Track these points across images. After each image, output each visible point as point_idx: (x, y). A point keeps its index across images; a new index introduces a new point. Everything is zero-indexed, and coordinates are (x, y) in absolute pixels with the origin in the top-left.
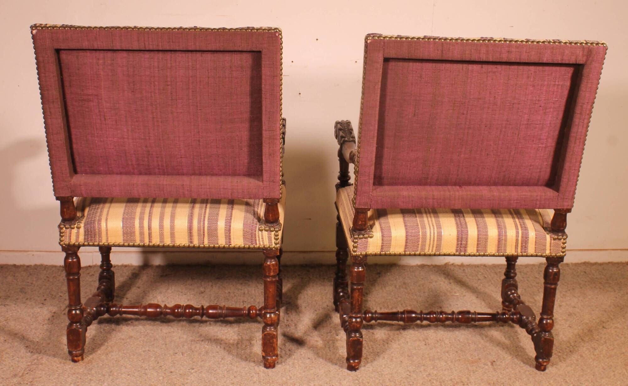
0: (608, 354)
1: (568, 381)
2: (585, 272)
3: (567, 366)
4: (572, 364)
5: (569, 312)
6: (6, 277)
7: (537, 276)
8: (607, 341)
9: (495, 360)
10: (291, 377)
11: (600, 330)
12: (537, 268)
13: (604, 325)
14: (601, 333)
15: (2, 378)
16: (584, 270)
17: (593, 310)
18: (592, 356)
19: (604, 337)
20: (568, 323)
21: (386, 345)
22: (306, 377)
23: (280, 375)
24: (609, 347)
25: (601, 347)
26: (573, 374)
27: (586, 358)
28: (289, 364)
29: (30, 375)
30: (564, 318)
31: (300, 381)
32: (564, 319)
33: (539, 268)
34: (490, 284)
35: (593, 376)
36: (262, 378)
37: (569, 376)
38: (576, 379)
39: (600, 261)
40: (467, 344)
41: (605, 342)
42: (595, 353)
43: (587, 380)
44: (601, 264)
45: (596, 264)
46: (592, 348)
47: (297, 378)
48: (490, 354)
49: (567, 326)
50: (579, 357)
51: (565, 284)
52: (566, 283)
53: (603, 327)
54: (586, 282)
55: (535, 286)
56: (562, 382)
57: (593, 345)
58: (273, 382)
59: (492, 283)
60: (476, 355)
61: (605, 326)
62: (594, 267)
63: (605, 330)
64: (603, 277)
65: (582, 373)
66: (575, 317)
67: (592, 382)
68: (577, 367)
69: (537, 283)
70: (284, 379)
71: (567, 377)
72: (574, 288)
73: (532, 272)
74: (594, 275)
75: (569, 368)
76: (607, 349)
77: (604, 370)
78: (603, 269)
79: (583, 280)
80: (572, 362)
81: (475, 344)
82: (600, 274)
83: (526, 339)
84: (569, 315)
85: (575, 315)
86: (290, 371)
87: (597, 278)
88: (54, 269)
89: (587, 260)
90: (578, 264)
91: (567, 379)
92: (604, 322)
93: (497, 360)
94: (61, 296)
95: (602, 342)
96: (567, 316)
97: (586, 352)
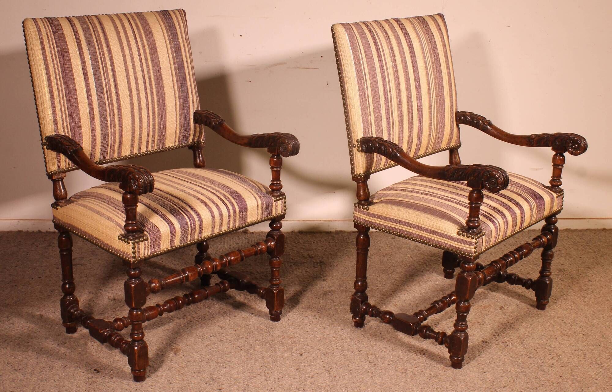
0: (596, 301)
2: (568, 237)
4: (567, 309)
8: (594, 291)
9: (503, 306)
11: (586, 283)
13: (590, 278)
14: (588, 285)
16: (567, 236)
18: (584, 303)
19: (591, 287)
20: (559, 277)
21: (410, 294)
24: (596, 295)
25: (589, 296)
26: (569, 317)
27: (578, 304)
30: (556, 273)
32: (556, 274)
33: (528, 233)
35: (586, 318)
37: (566, 318)
39: (580, 228)
41: (593, 292)
42: (585, 301)
43: (582, 321)
44: (581, 231)
45: (576, 230)
46: (583, 296)
48: (498, 301)
49: (558, 279)
50: (572, 304)
53: (589, 280)
57: (582, 294)
60: (487, 302)
61: (590, 279)
63: (591, 282)
64: (583, 241)
65: (576, 316)
67: (585, 322)
68: (572, 311)
71: (565, 318)
72: (560, 249)
73: (523, 237)
74: (576, 240)
75: (565, 312)
76: (594, 297)
77: (595, 313)
78: (583, 234)
80: (567, 307)
82: (581, 239)
84: (559, 271)
85: (565, 271)
87: (578, 242)
89: (568, 228)
91: (565, 320)
93: (504, 306)
95: (589, 291)
97: (578, 300)
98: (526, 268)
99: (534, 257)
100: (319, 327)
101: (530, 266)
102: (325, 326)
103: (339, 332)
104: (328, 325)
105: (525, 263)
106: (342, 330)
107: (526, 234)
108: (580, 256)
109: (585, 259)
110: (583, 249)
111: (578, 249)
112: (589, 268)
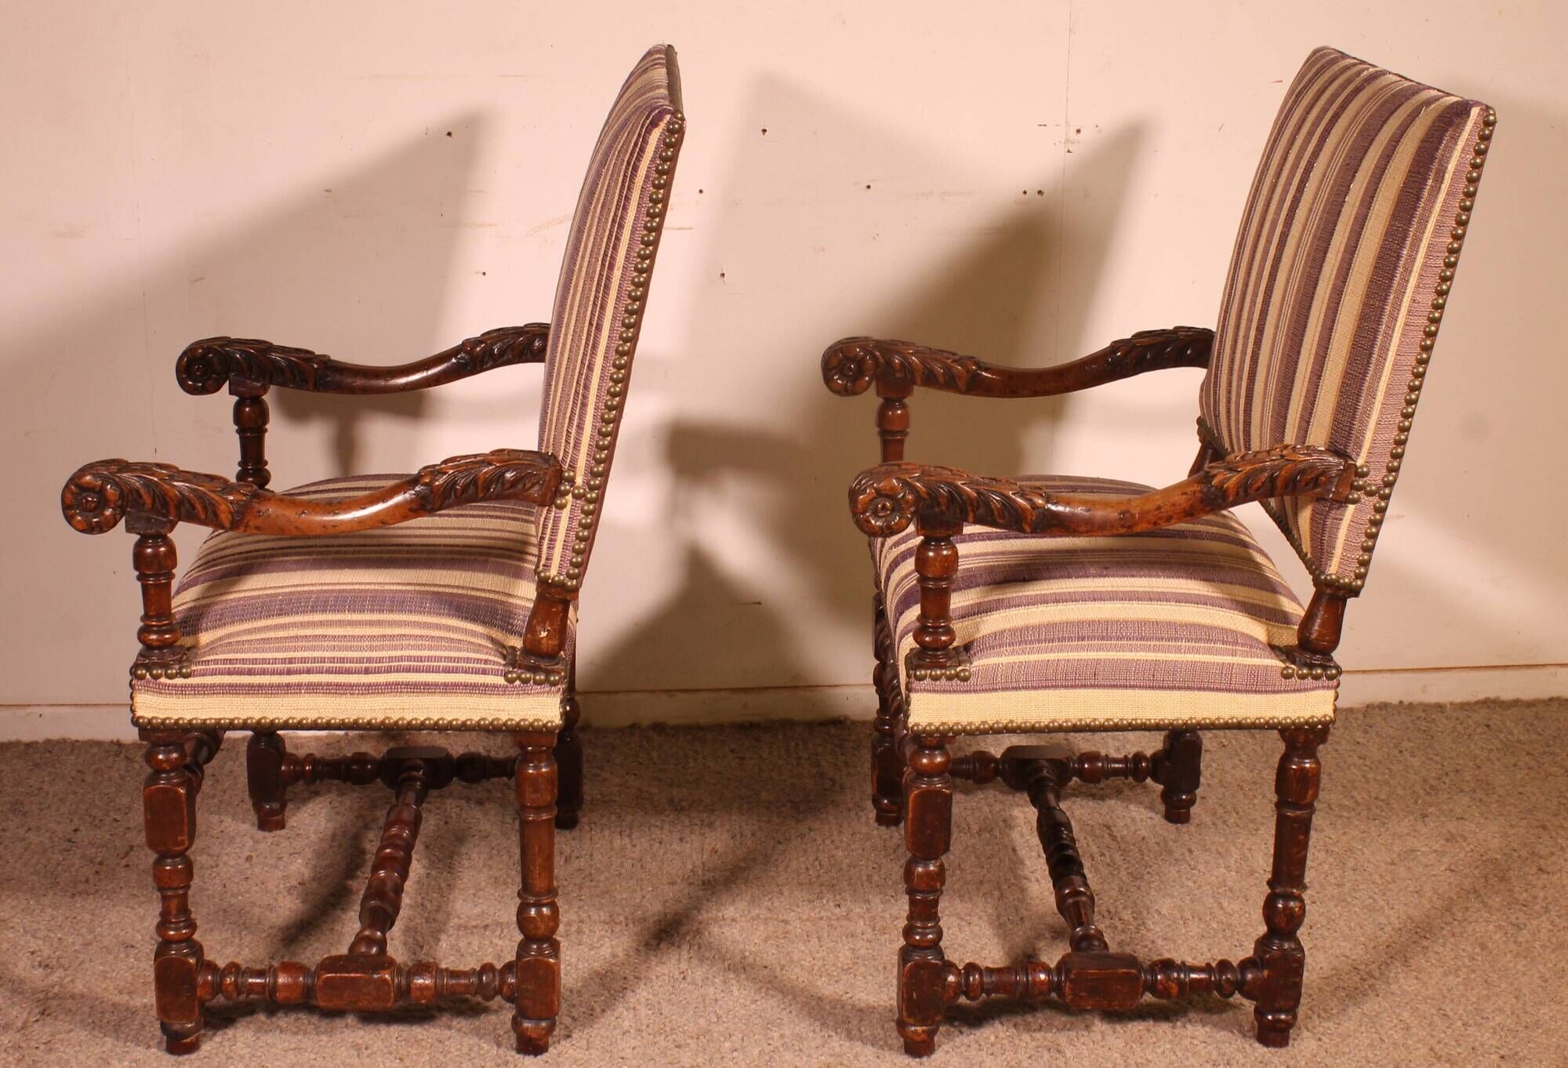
0: (1554, 940)
1: (1451, 1014)
2: (1488, 726)
3: (1445, 974)
4: (1459, 969)
5: (1449, 832)
7: (1360, 740)
8: (1551, 907)
10: (719, 1017)
11: (1530, 877)
12: (1361, 717)
13: (1542, 862)
14: (1534, 886)
16: (1485, 722)
17: (1512, 826)
18: (1512, 946)
19: (1542, 894)
20: (1446, 859)
21: (967, 929)
22: (760, 1016)
23: (692, 1013)
24: (1557, 921)
25: (1535, 923)
26: (1462, 995)
27: (1495, 952)
28: (713, 984)
29: (43, 1025)
30: (1436, 847)
31: (744, 1027)
32: (1436, 851)
33: (1365, 717)
34: (1237, 762)
35: (1516, 997)
36: (645, 1022)
37: (1452, 1001)
39: (1527, 695)
40: (1181, 922)
41: (1547, 910)
42: (1520, 939)
43: (1501, 1010)
44: (1531, 704)
45: (1516, 703)
46: (1512, 924)
47: (736, 1020)
48: (1241, 946)
49: (1442, 868)
50: (1478, 950)
51: (1436, 758)
52: (1437, 755)
53: (1540, 869)
54: (1490, 751)
55: (1354, 765)
56: (1432, 1015)
57: (1513, 918)
58: (672, 1029)
59: (1241, 761)
60: (1205, 950)
61: (1543, 867)
62: (1514, 710)
63: (1545, 876)
64: (1535, 737)
65: (1485, 992)
66: (1464, 844)
67: (1513, 1013)
68: (1473, 976)
69: (1360, 757)
70: (702, 1021)
71: (1448, 1001)
73: (1346, 728)
74: (1512, 734)
75: (1451, 978)
76: (1550, 927)
77: (1546, 981)
78: (1536, 716)
79: (1482, 748)
80: (1460, 963)
81: (1200, 919)
82: (1528, 730)
83: (1336, 906)
84: (1447, 840)
85: (1465, 839)
86: (716, 1000)
87: (1519, 741)
88: (95, 750)
89: (1492, 695)
90: (1468, 704)
91: (1448, 1009)
92: (1540, 857)
94: (116, 820)
95: (1537, 907)
96: (1443, 842)
97: (1497, 937)
98: (1344, 833)
99: (1373, 795)
100: (663, 1044)
101: (1356, 826)
102: (681, 1040)
103: (723, 1058)
104: (692, 1038)
105: (1345, 814)
106: (735, 1054)
107: (1357, 719)
108: (1521, 789)
109: (1533, 799)
110: (1533, 763)
111: (1515, 765)
112: (1544, 827)
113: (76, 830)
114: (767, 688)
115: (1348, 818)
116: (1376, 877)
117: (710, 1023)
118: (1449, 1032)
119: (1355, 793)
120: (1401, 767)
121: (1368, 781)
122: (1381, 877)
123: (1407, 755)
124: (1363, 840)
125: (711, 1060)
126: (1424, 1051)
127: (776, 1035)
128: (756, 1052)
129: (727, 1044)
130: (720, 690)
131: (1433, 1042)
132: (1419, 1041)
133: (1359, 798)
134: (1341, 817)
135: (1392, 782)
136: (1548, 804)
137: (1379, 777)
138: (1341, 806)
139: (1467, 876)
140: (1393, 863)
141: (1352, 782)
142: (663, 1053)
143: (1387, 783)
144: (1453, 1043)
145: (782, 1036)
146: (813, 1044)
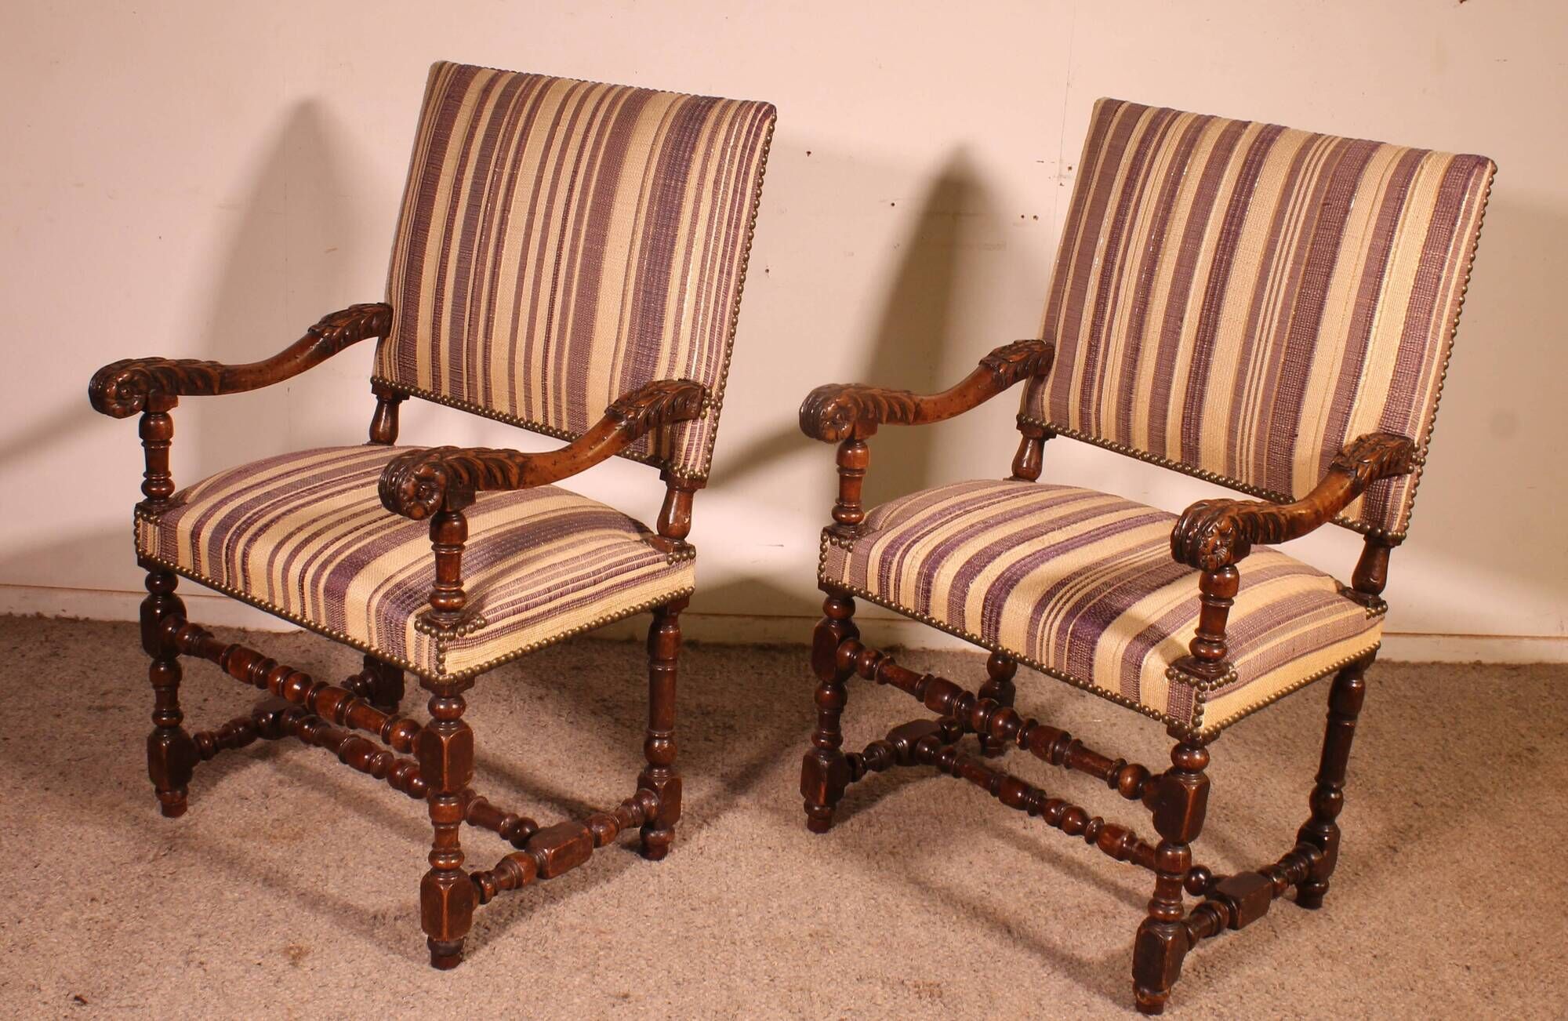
0: (1423, 862)
1: (1334, 918)
2: (1380, 682)
6: (123, 649)
8: (1423, 835)
13: (1418, 798)
15: (113, 863)
17: (1394, 766)
25: (1409, 847)
29: (170, 859)
35: (1390, 909)
36: (667, 888)
37: (1337, 908)
38: (1351, 914)
41: (1419, 836)
42: (1396, 860)
43: (1376, 917)
46: (1390, 847)
53: (1416, 803)
54: (1382, 703)
58: (689, 896)
62: (1402, 670)
64: (1418, 693)
67: (1386, 921)
70: (714, 891)
74: (1399, 689)
76: (1421, 852)
77: (1415, 896)
78: (1421, 677)
79: (1374, 700)
82: (1413, 688)
87: (1405, 697)
88: (225, 634)
92: (1417, 793)
94: (238, 694)
95: (1411, 835)
97: (1378, 856)
100: (681, 906)
101: (1267, 760)
102: (695, 903)
104: (705, 903)
105: (1258, 749)
108: (1404, 736)
109: (1414, 745)
110: (1416, 715)
111: (1401, 716)
112: (1421, 769)
113: (205, 700)
114: (785, 617)
115: (1260, 752)
116: (1280, 803)
117: (720, 891)
118: (1333, 933)
119: (1267, 732)
120: (1306, 712)
121: (1278, 723)
122: (1285, 803)
123: (1312, 703)
124: (1272, 771)
125: (720, 922)
126: (1310, 948)
127: (775, 905)
128: (757, 918)
129: (734, 910)
130: (744, 616)
131: (1318, 941)
132: (1307, 940)
133: (1270, 737)
134: (1254, 751)
135: (1298, 725)
136: (1426, 750)
137: (1288, 720)
138: (1254, 742)
139: (1356, 805)
140: (1295, 792)
141: (1266, 722)
142: (681, 914)
143: (1293, 725)
144: (1335, 943)
145: (780, 906)
146: (806, 914)
